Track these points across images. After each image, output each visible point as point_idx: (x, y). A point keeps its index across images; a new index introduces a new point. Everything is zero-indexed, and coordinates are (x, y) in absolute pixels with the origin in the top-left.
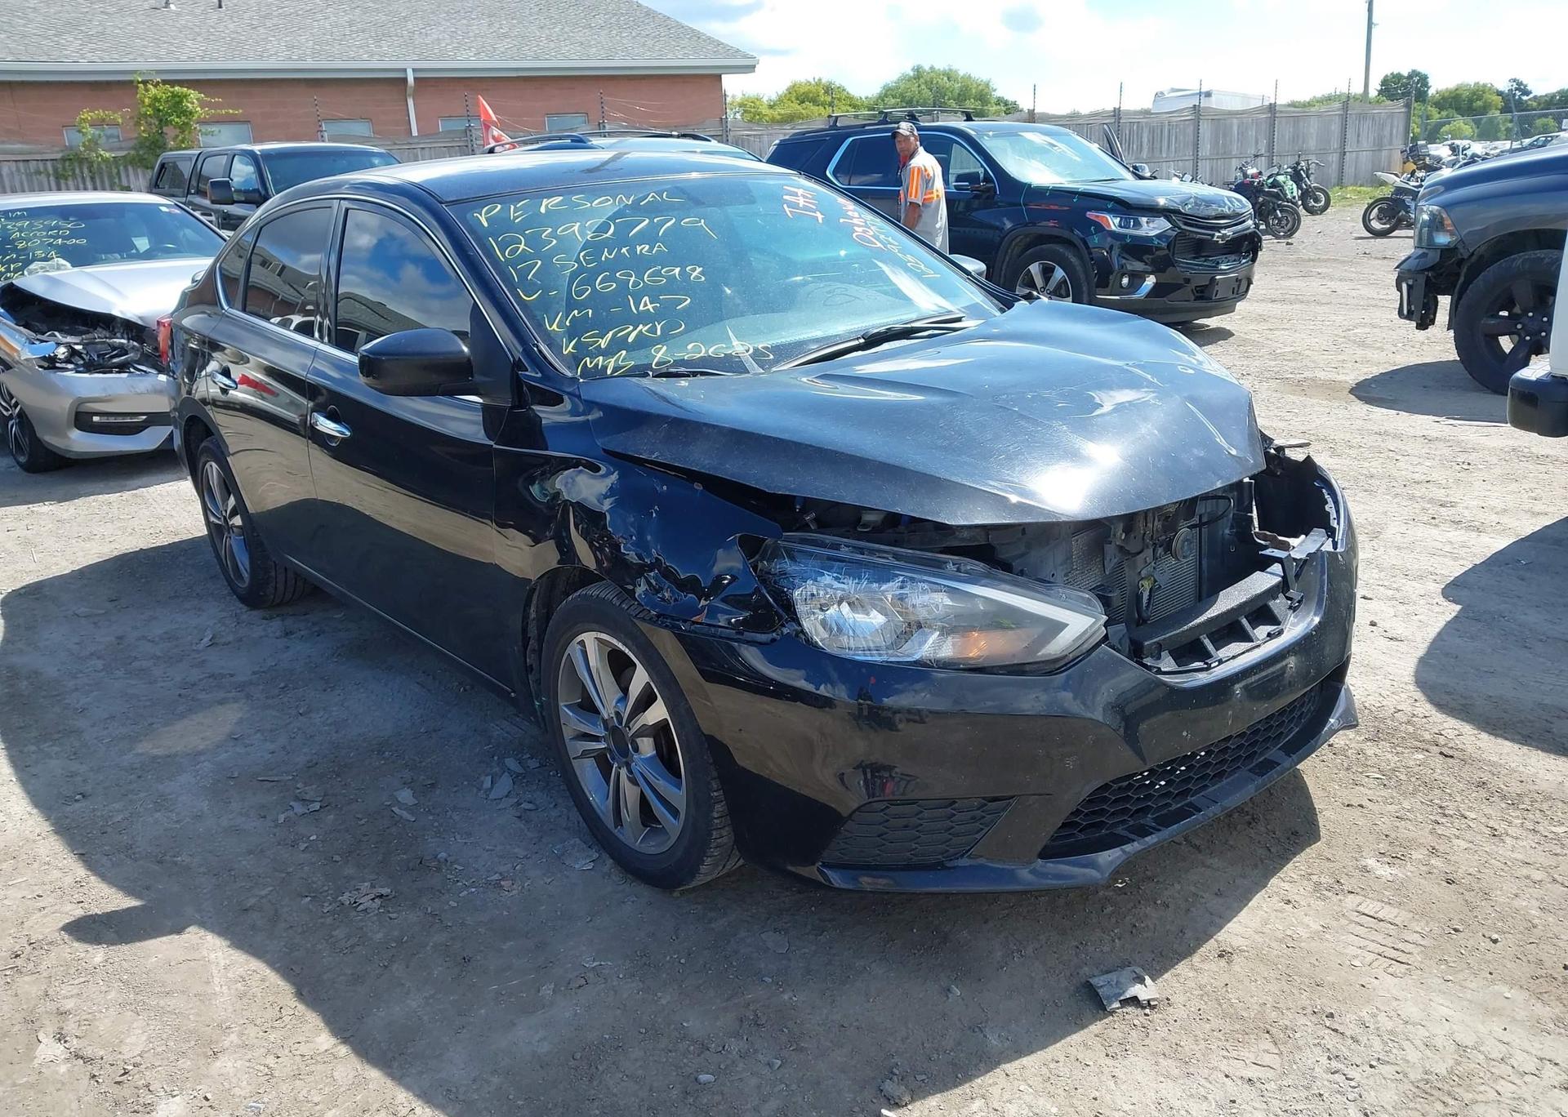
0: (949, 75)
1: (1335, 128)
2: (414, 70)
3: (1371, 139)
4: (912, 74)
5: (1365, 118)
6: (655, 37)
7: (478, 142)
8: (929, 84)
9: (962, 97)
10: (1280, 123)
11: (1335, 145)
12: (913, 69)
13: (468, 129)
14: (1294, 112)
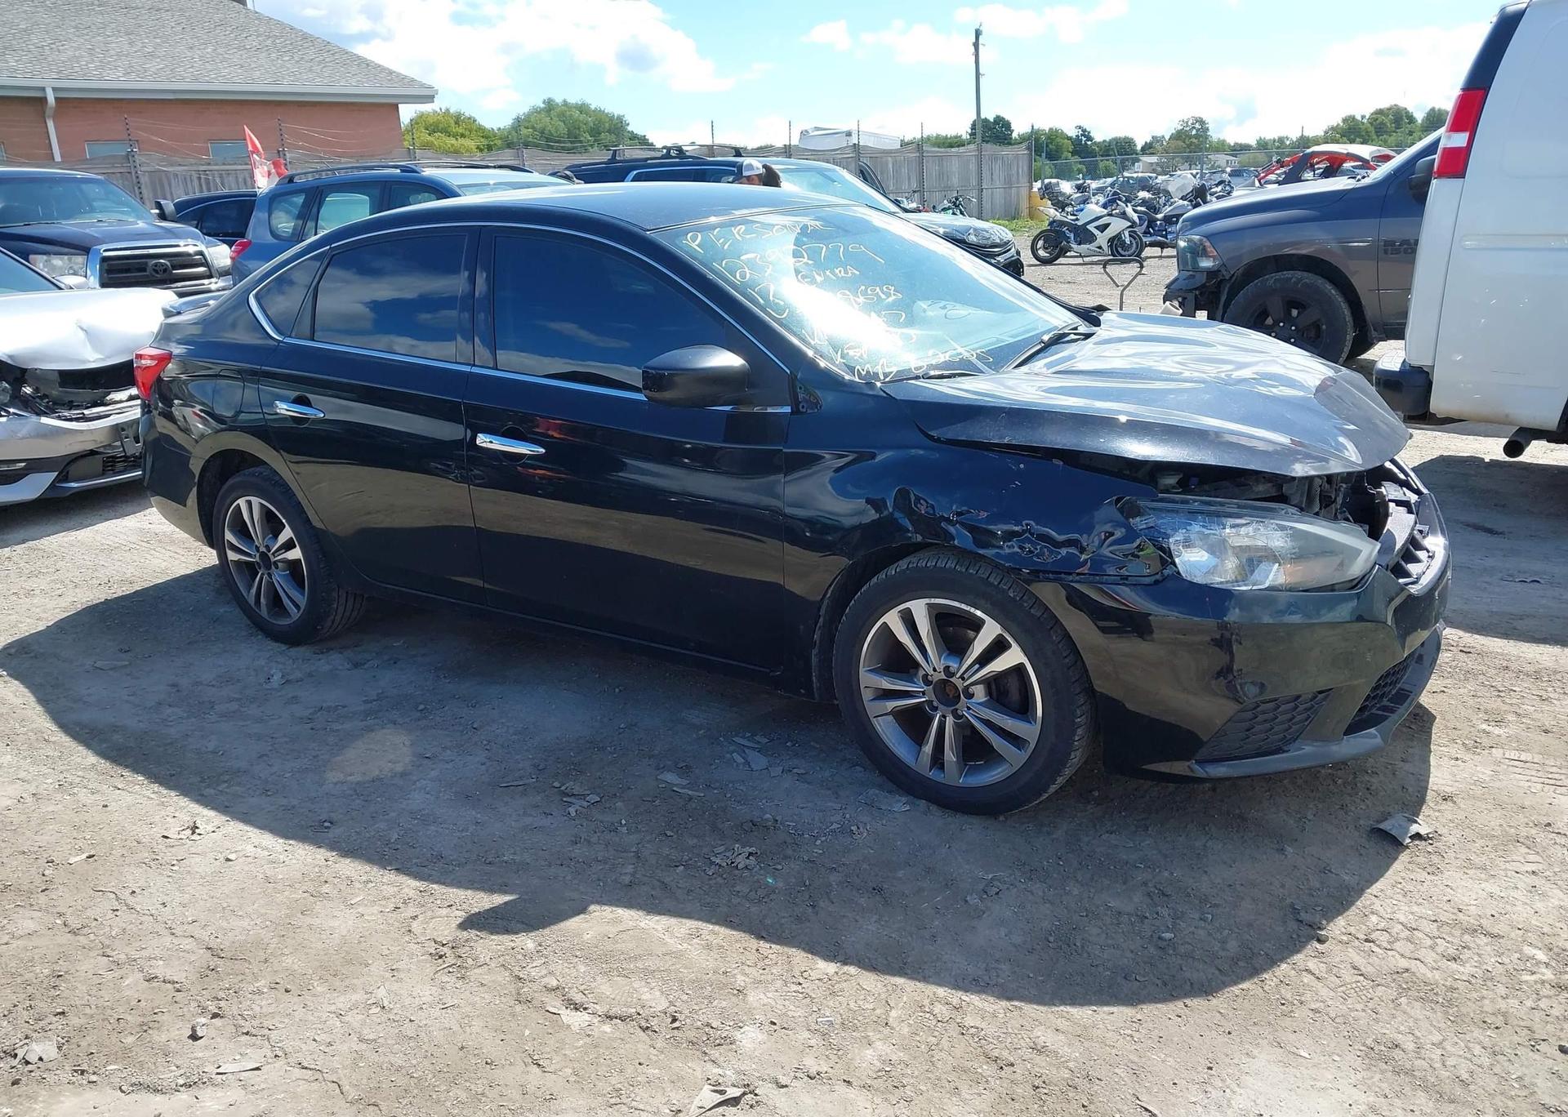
0: (583, 108)
1: (973, 167)
2: (54, 89)
3: (1002, 178)
4: (542, 106)
5: (996, 159)
6: (320, 62)
7: (142, 169)
8: (562, 116)
9: (595, 132)
10: (927, 162)
11: (974, 182)
12: (544, 102)
13: (129, 156)
14: (938, 152)
